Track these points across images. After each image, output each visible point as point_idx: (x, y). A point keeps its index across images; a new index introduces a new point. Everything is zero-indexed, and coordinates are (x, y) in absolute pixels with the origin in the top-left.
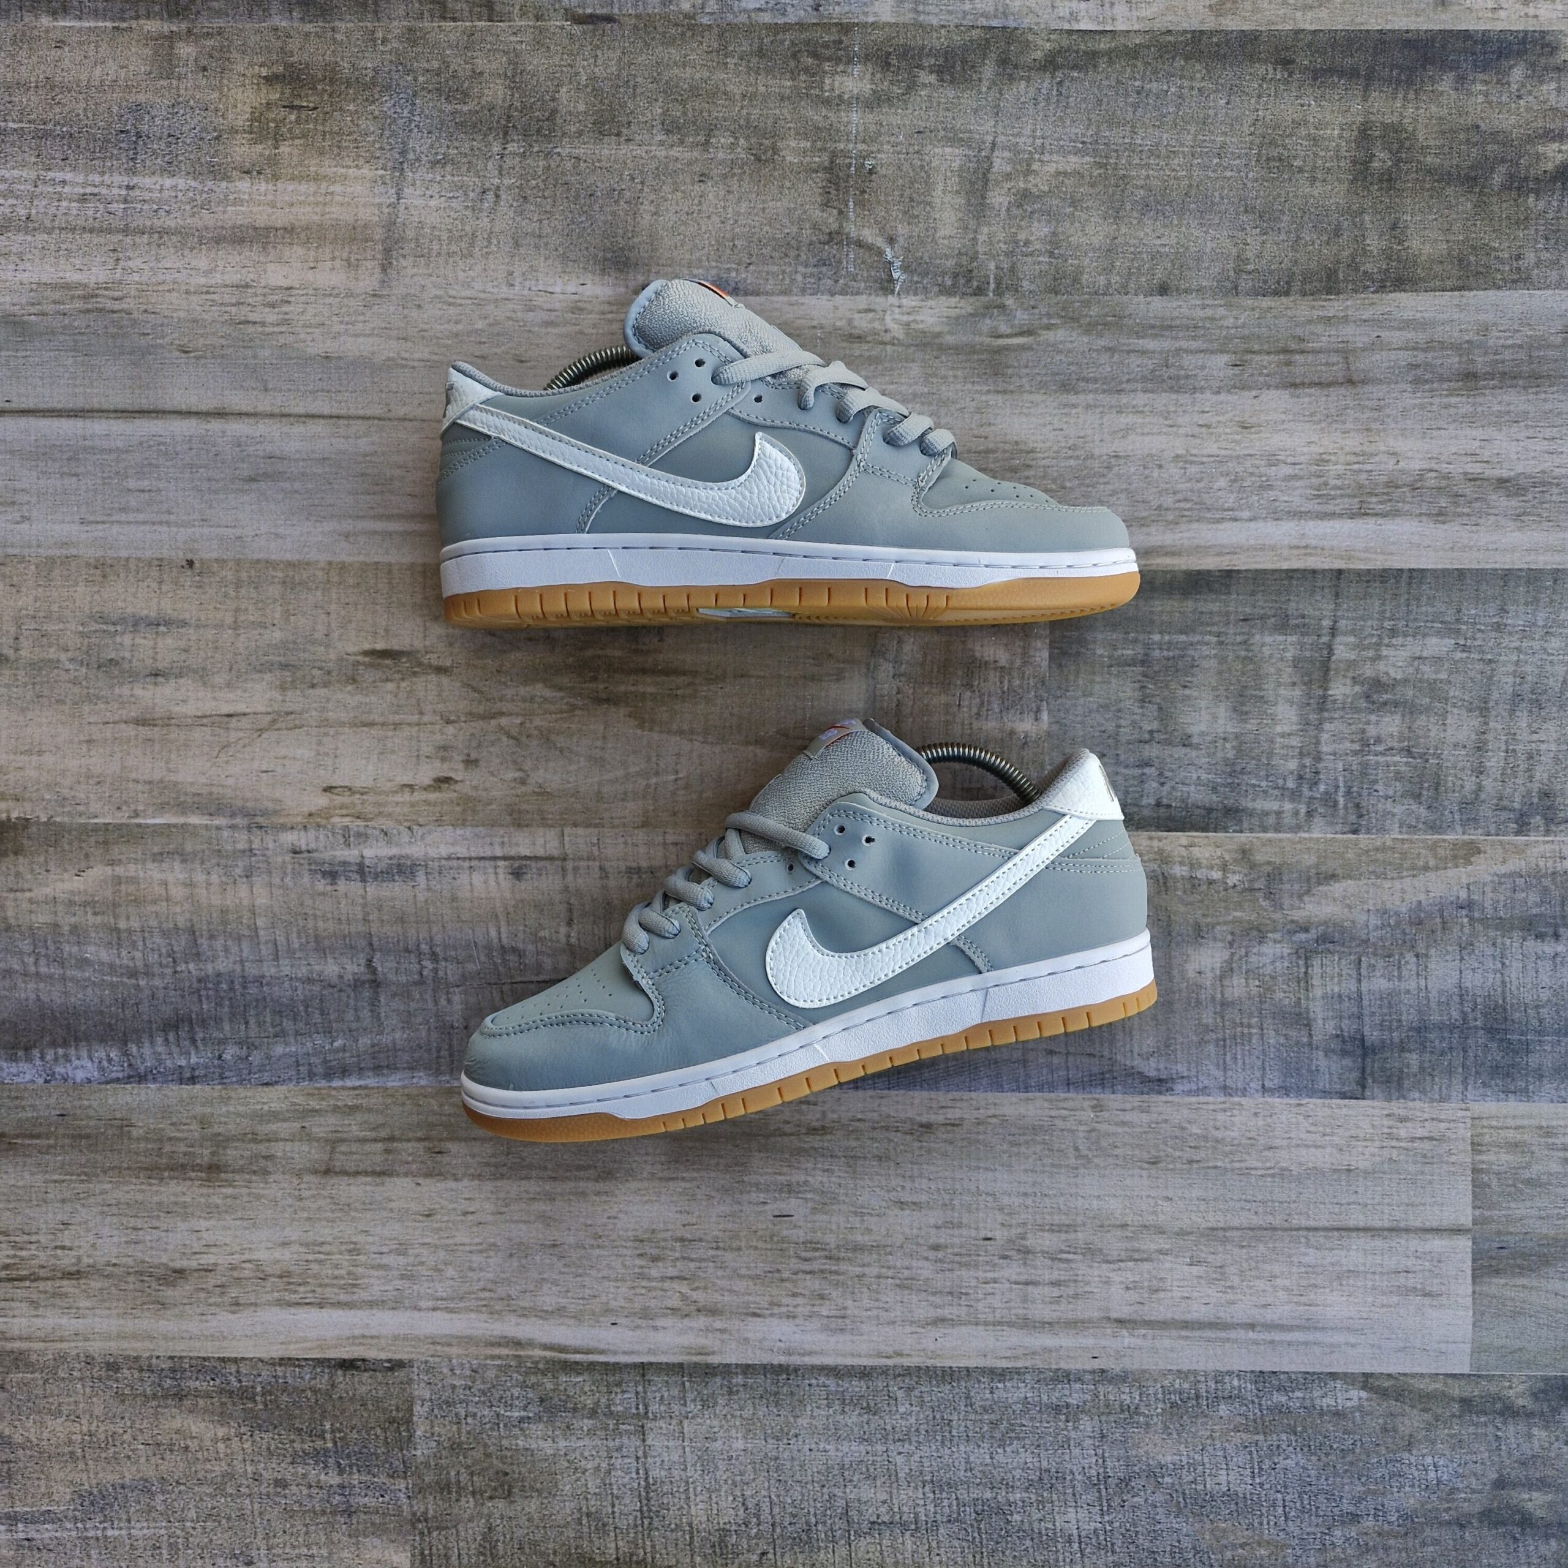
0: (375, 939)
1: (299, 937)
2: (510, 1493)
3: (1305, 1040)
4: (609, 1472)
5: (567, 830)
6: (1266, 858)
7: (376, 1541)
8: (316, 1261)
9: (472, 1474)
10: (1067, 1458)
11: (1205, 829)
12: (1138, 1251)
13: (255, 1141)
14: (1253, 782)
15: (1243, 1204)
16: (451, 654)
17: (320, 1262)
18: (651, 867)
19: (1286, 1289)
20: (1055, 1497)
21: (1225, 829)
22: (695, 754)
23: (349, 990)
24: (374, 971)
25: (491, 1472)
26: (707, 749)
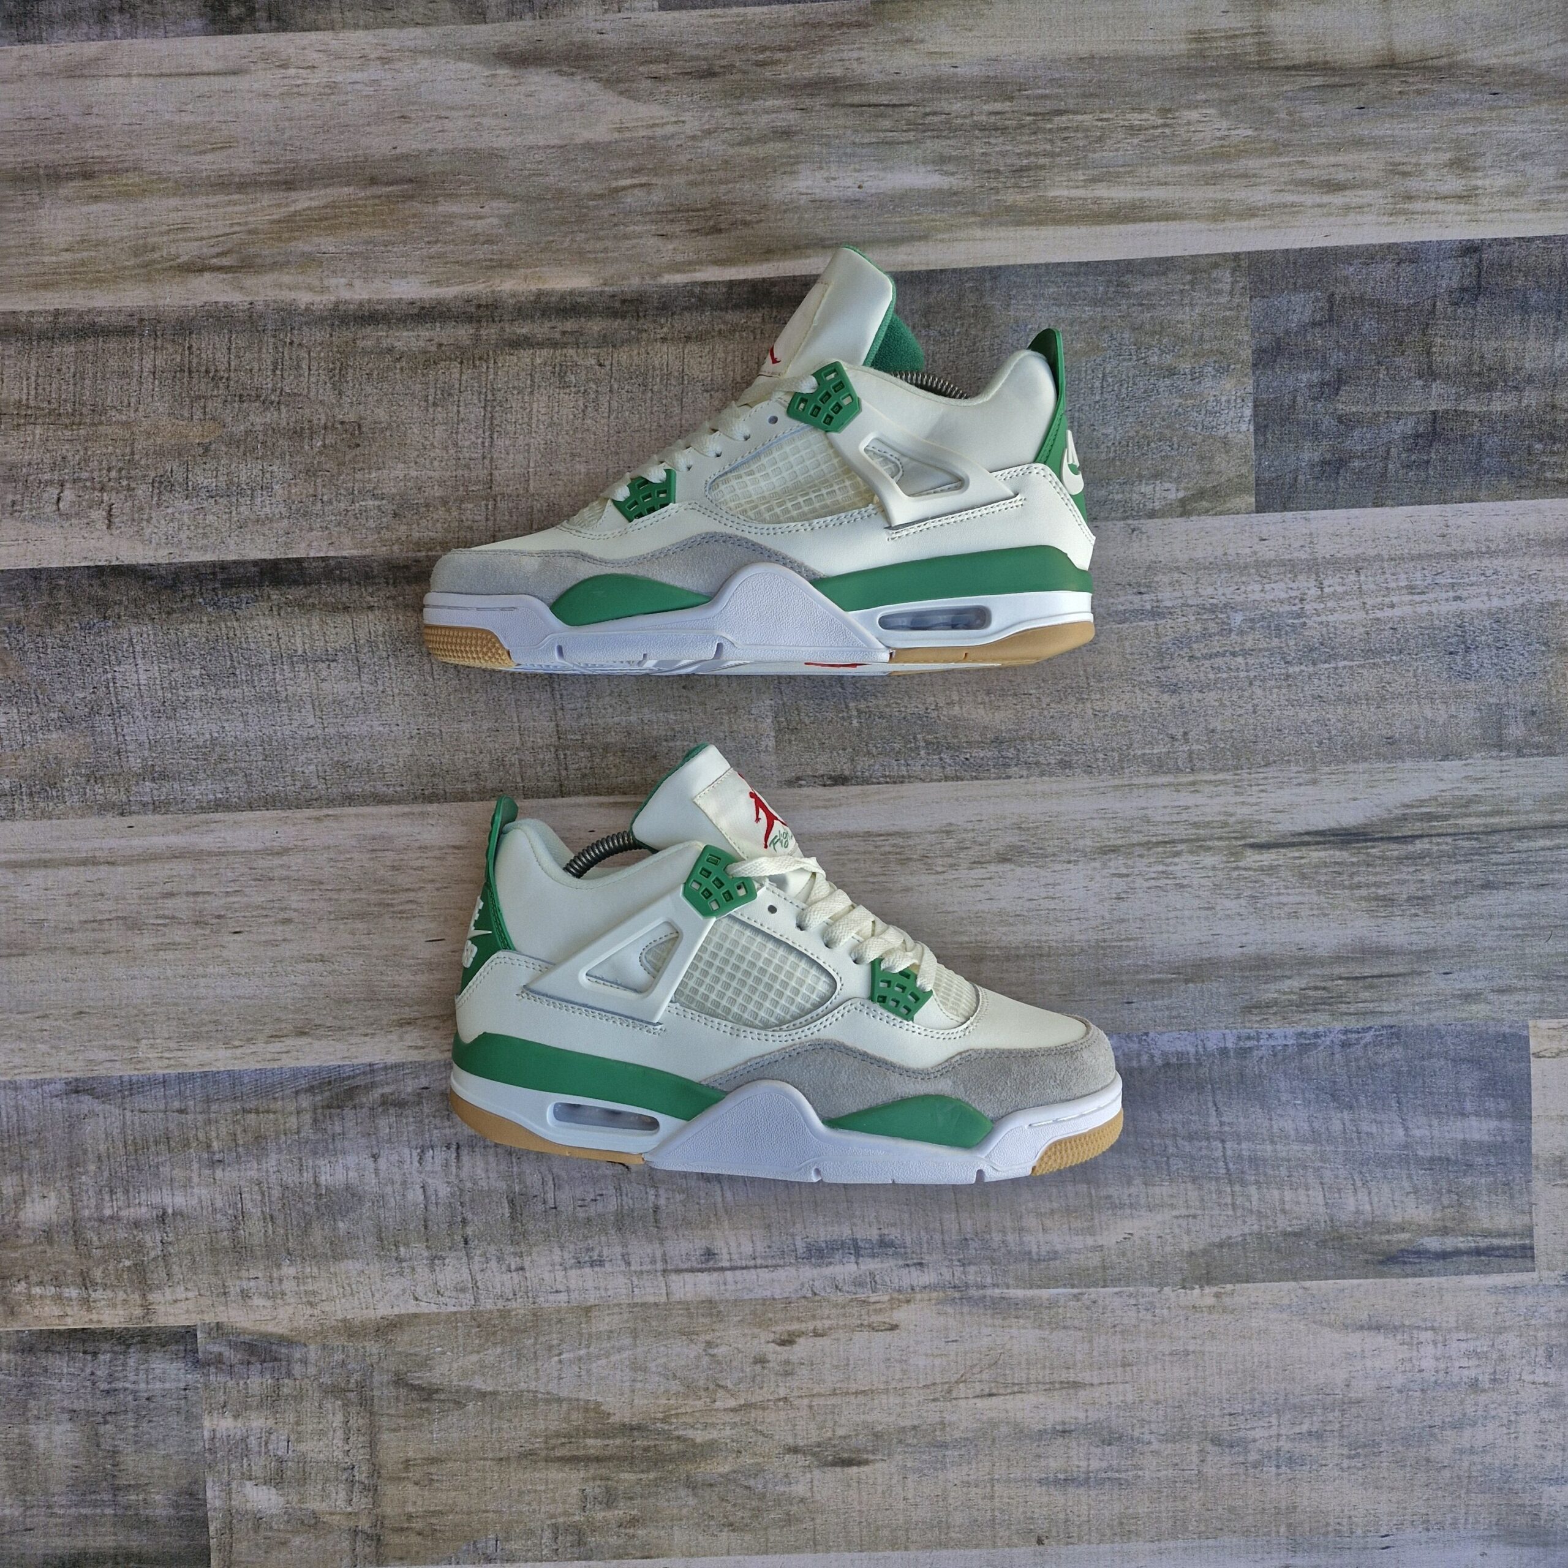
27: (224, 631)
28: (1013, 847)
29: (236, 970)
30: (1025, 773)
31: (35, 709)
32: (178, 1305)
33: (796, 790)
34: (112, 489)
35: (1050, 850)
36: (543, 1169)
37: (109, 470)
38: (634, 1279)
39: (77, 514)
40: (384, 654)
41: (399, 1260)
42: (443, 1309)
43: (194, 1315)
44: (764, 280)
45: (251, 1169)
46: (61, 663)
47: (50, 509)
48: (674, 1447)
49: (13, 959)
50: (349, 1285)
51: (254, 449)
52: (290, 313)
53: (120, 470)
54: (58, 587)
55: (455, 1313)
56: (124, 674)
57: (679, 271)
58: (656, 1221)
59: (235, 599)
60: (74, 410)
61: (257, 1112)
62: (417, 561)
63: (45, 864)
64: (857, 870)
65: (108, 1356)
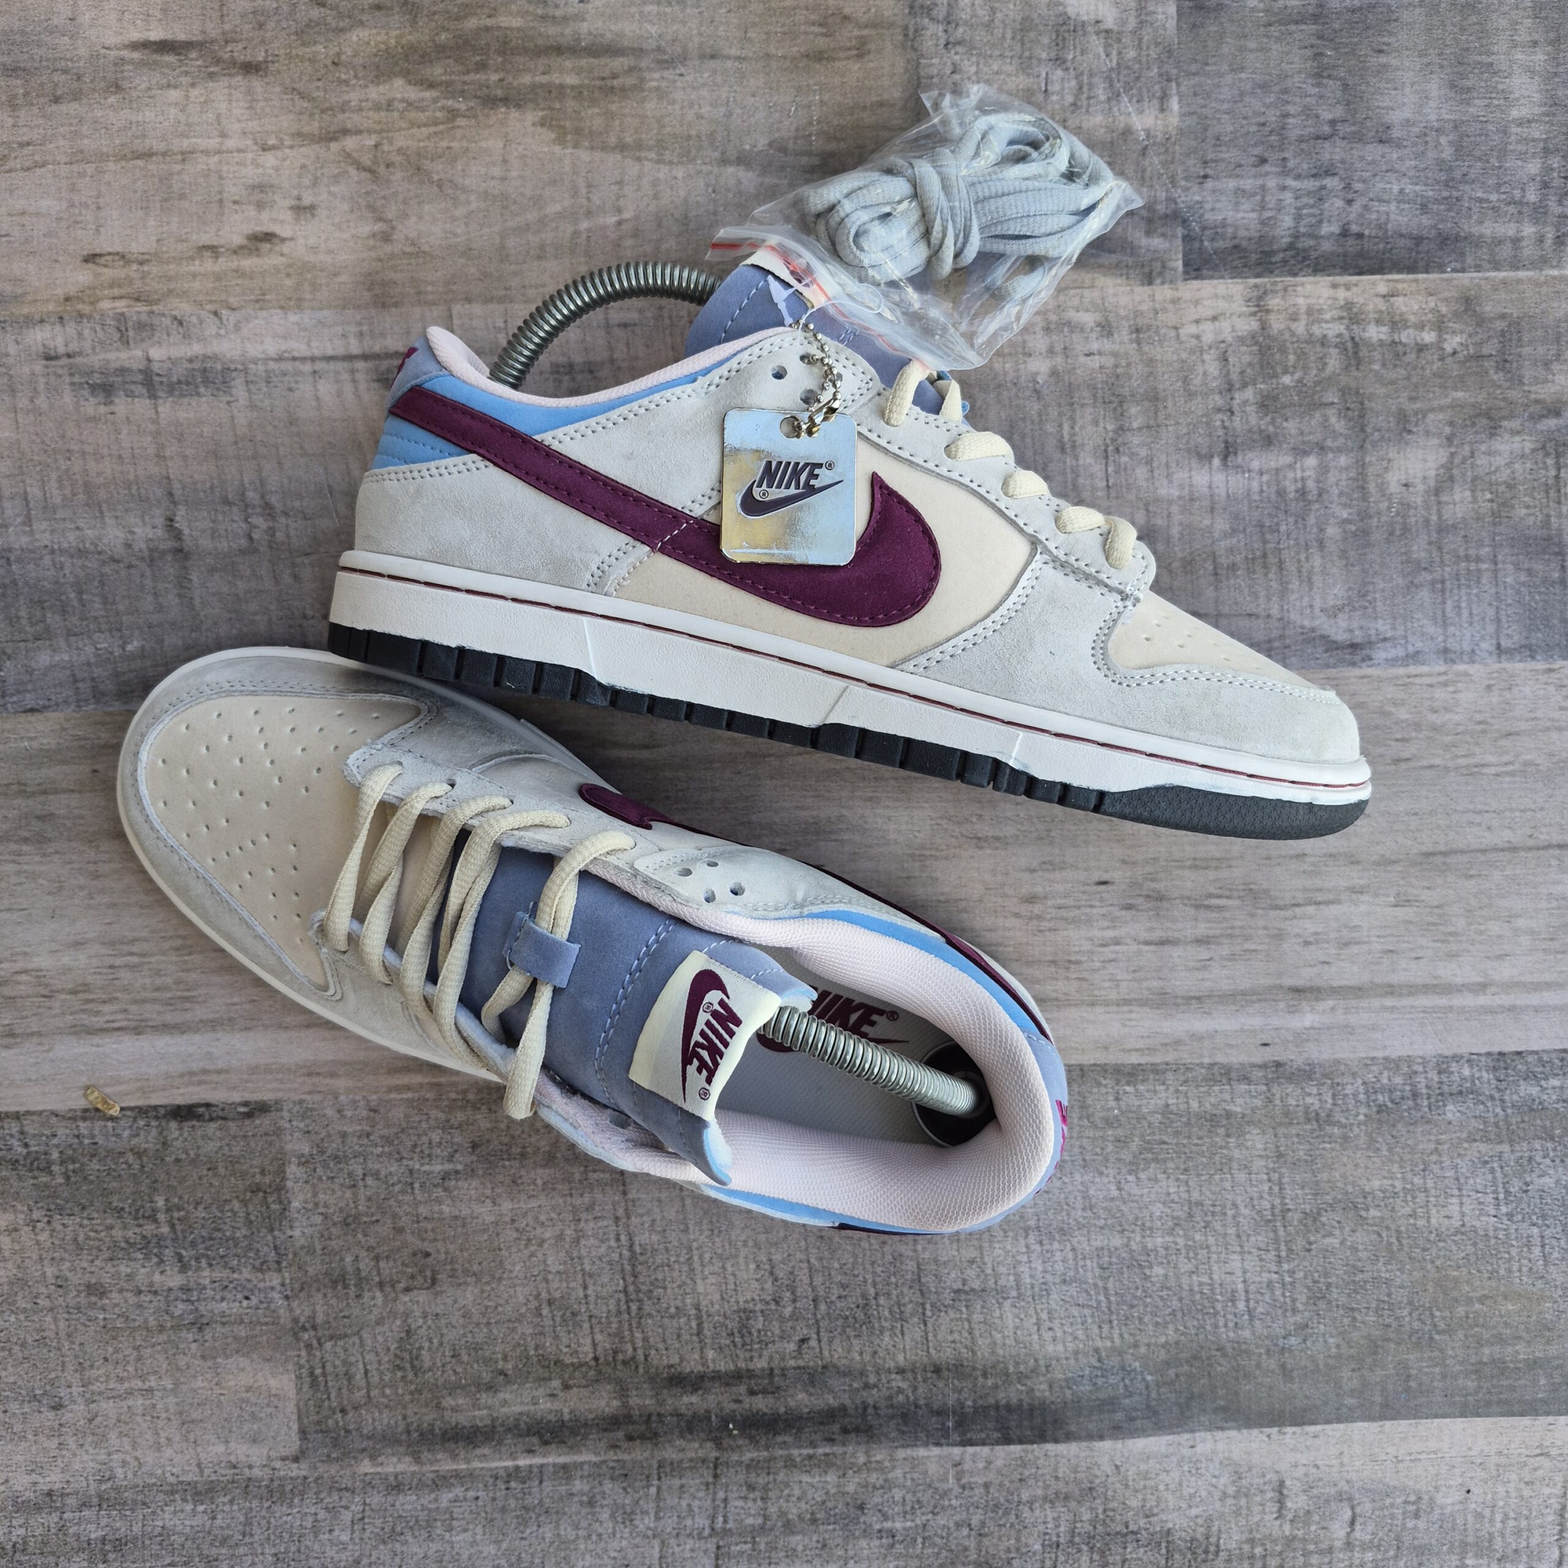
0: (176, 485)
1: (61, 487)
2: (434, 1281)
3: (1556, 575)
4: (577, 1241)
5: (457, 309)
6: (1499, 310)
7: (242, 1361)
8: (126, 966)
9: (377, 1258)
10: (1228, 1185)
11: (1411, 269)
12: (1320, 890)
13: (22, 793)
14: (1480, 194)
15: (1470, 816)
16: (263, 42)
17: (132, 967)
18: (588, 363)
19: (1532, 932)
20: (1211, 1240)
21: (1441, 269)
22: (646, 181)
23: (143, 566)
24: (178, 536)
25: (406, 1252)
26: (663, 172)
27: (1116, 1332)
32: (1210, 313)
34: (1275, 1541)
40: (882, 1300)
43: (1187, 296)
48: (437, 71)
49: (1442, 848)
59: (1100, 1381)
62: (831, 1440)
64: (158, 973)
65: (1325, 229)
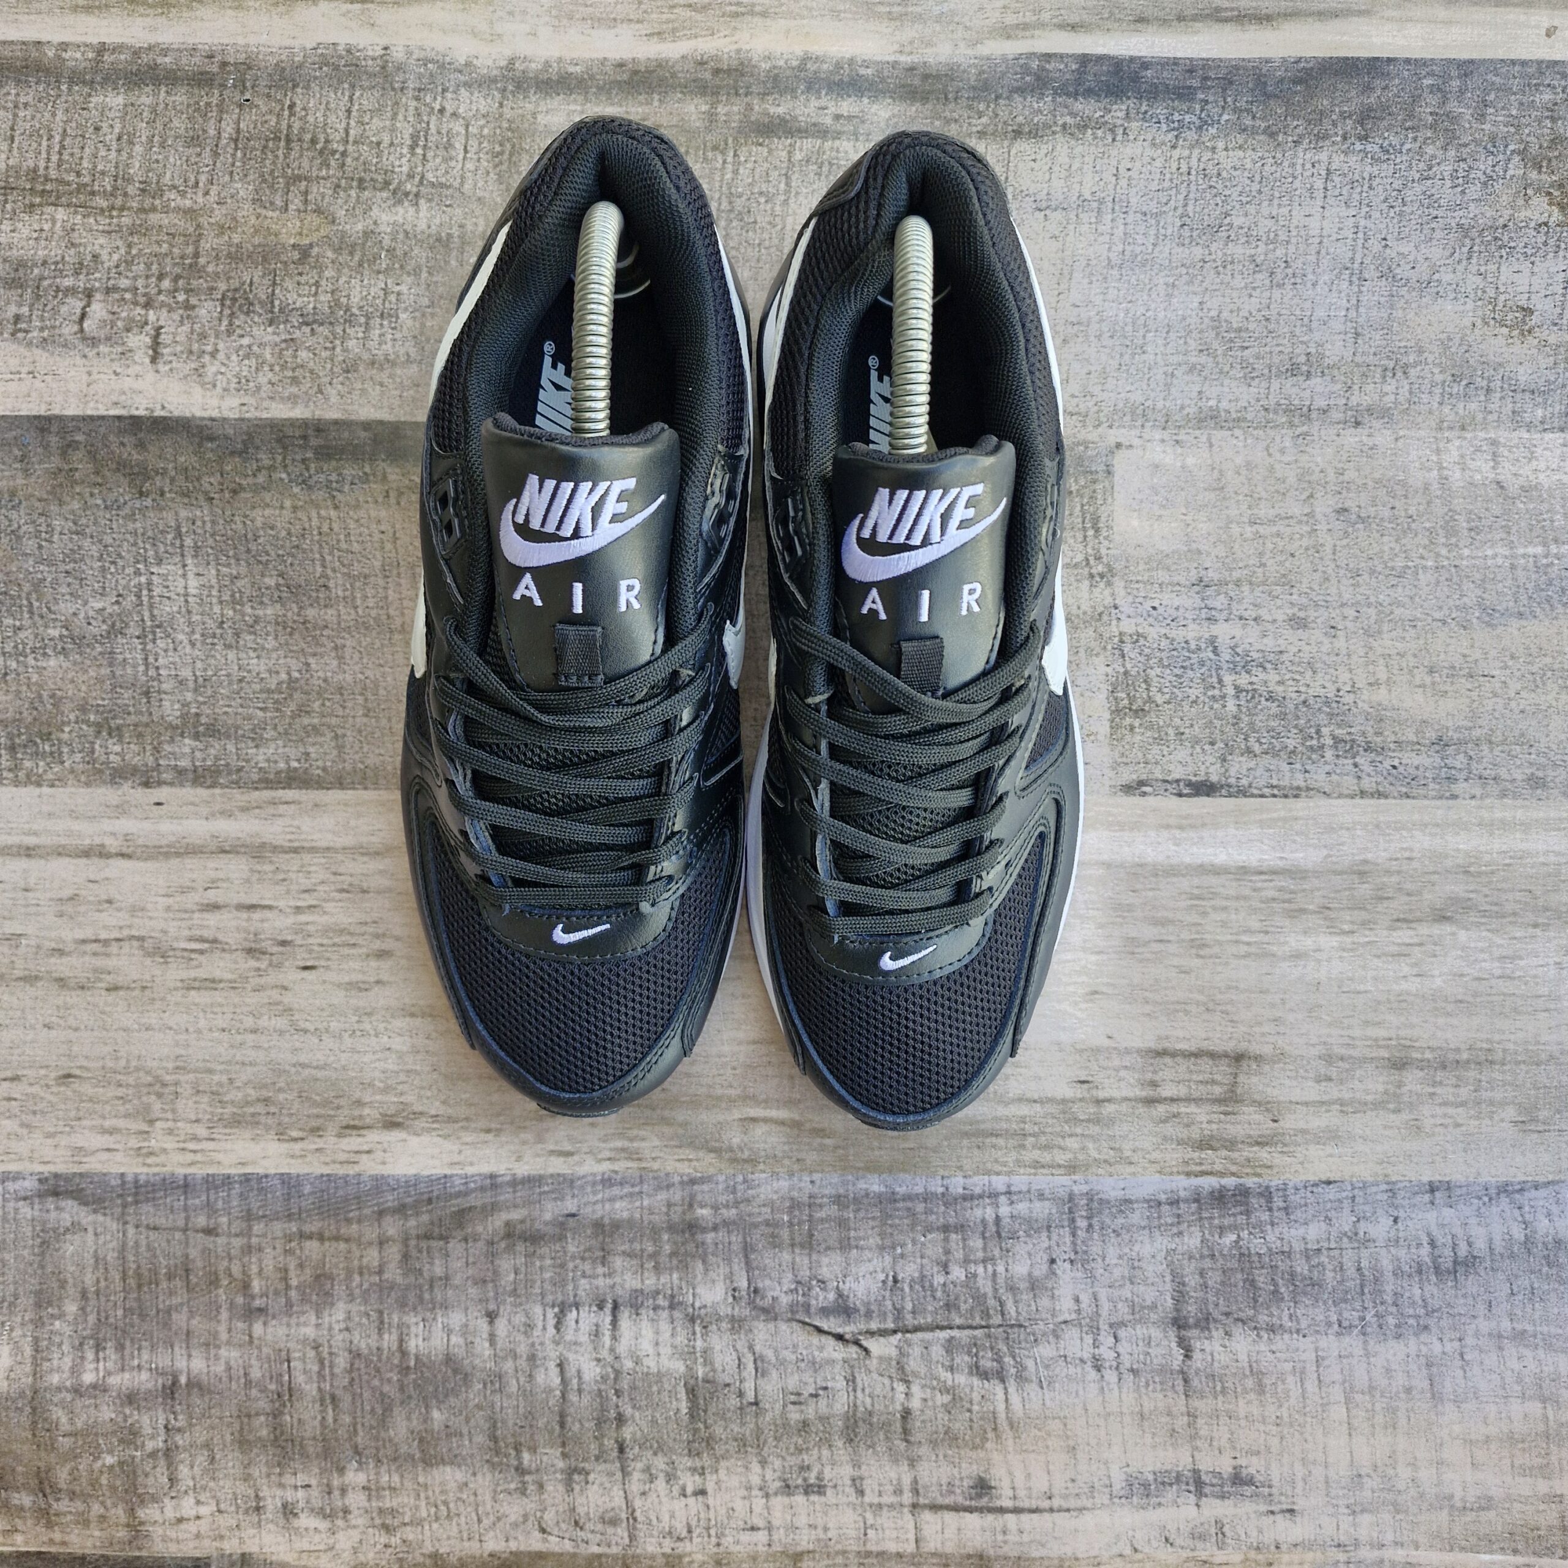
28: (1454, 900)
29: (302, 1025)
30: (1478, 791)
31: (26, 622)
33: (1136, 800)
35: (1509, 907)
36: (742, 1345)
37: (161, 277)
38: (869, 1516)
39: (108, 339)
41: (521, 1470)
42: (583, 1549)
44: (1132, 59)
45: (305, 1324)
46: (74, 556)
47: (69, 330)
50: (446, 1503)
51: (376, 257)
52: (442, 66)
53: (177, 278)
54: (73, 445)
55: (599, 1556)
56: (165, 577)
57: (1009, 37)
58: (906, 1431)
60: (115, 188)
61: (321, 1238)
63: (29, 852)
